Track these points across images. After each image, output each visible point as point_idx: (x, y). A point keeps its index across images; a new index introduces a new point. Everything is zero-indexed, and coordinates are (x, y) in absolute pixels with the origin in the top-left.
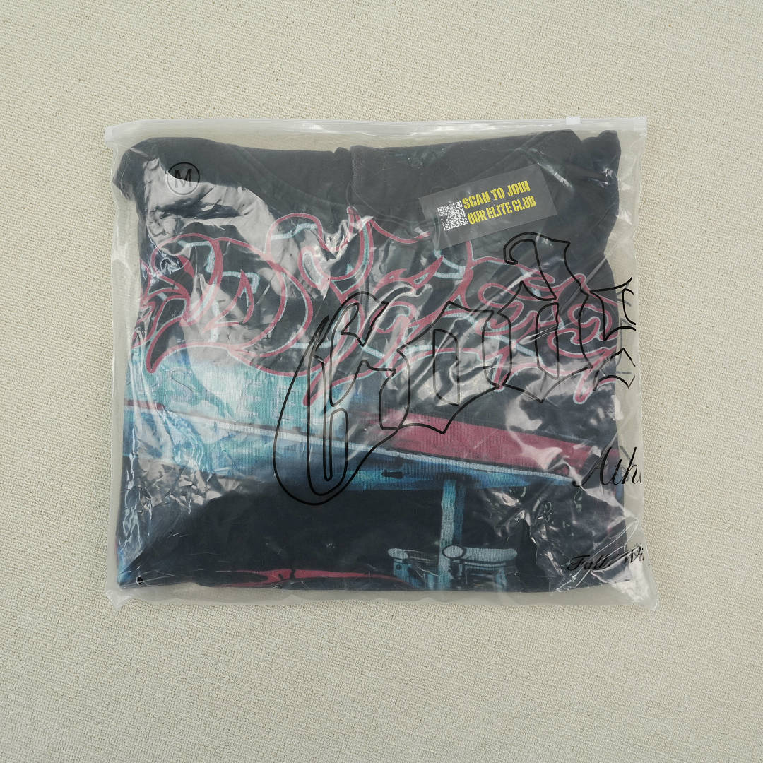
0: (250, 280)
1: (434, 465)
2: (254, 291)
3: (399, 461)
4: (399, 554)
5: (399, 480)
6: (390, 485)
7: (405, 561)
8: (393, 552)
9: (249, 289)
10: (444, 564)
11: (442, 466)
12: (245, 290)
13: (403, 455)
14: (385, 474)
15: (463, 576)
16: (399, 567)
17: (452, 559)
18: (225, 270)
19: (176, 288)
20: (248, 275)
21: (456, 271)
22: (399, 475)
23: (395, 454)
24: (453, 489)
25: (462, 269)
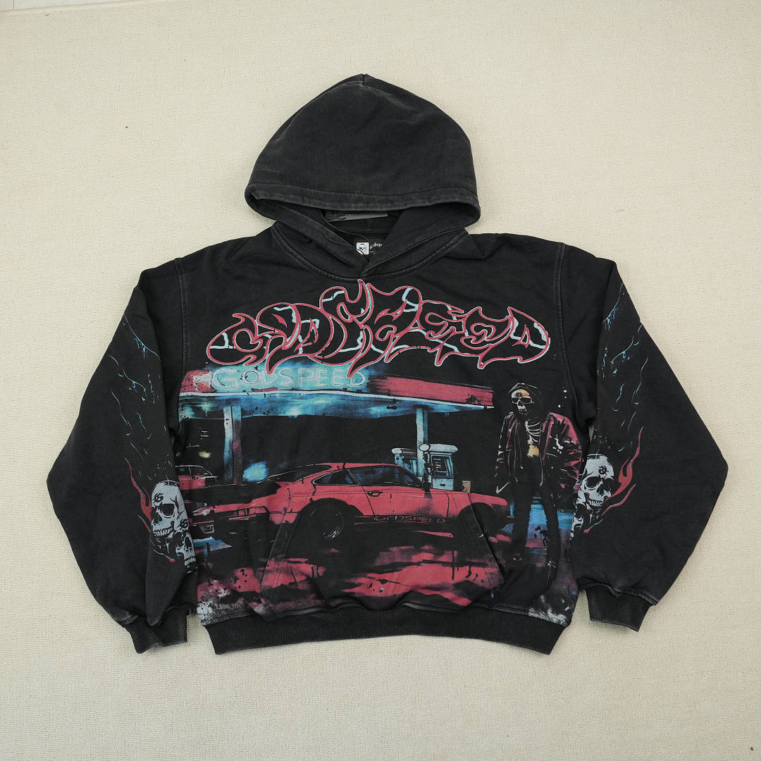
0: (315, 322)
1: (411, 402)
2: (317, 327)
3: (395, 401)
4: (397, 451)
5: (396, 411)
6: (391, 413)
7: (401, 455)
8: (394, 451)
9: (315, 327)
10: (420, 455)
11: (415, 402)
12: (313, 328)
13: (396, 398)
14: (388, 408)
15: (430, 461)
16: (398, 459)
17: (424, 452)
18: (302, 320)
19: (276, 331)
20: (313, 320)
21: (414, 307)
22: (395, 408)
23: (393, 398)
24: (421, 413)
25: (417, 306)
